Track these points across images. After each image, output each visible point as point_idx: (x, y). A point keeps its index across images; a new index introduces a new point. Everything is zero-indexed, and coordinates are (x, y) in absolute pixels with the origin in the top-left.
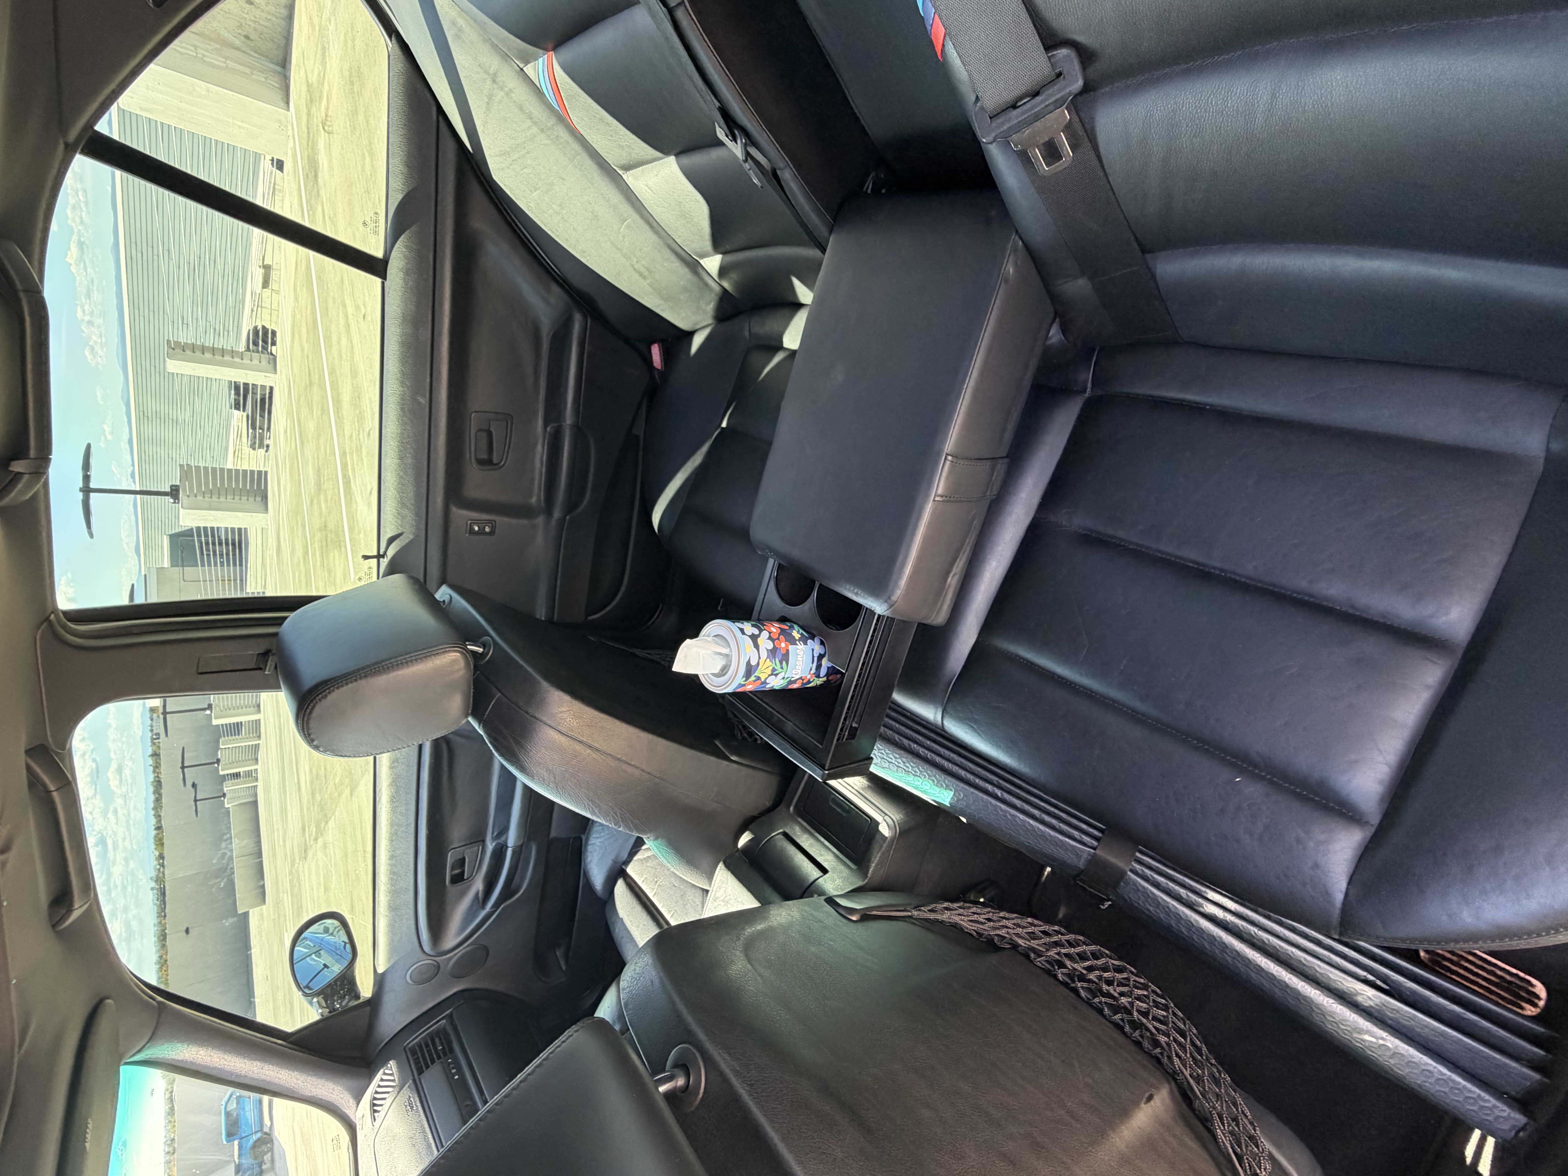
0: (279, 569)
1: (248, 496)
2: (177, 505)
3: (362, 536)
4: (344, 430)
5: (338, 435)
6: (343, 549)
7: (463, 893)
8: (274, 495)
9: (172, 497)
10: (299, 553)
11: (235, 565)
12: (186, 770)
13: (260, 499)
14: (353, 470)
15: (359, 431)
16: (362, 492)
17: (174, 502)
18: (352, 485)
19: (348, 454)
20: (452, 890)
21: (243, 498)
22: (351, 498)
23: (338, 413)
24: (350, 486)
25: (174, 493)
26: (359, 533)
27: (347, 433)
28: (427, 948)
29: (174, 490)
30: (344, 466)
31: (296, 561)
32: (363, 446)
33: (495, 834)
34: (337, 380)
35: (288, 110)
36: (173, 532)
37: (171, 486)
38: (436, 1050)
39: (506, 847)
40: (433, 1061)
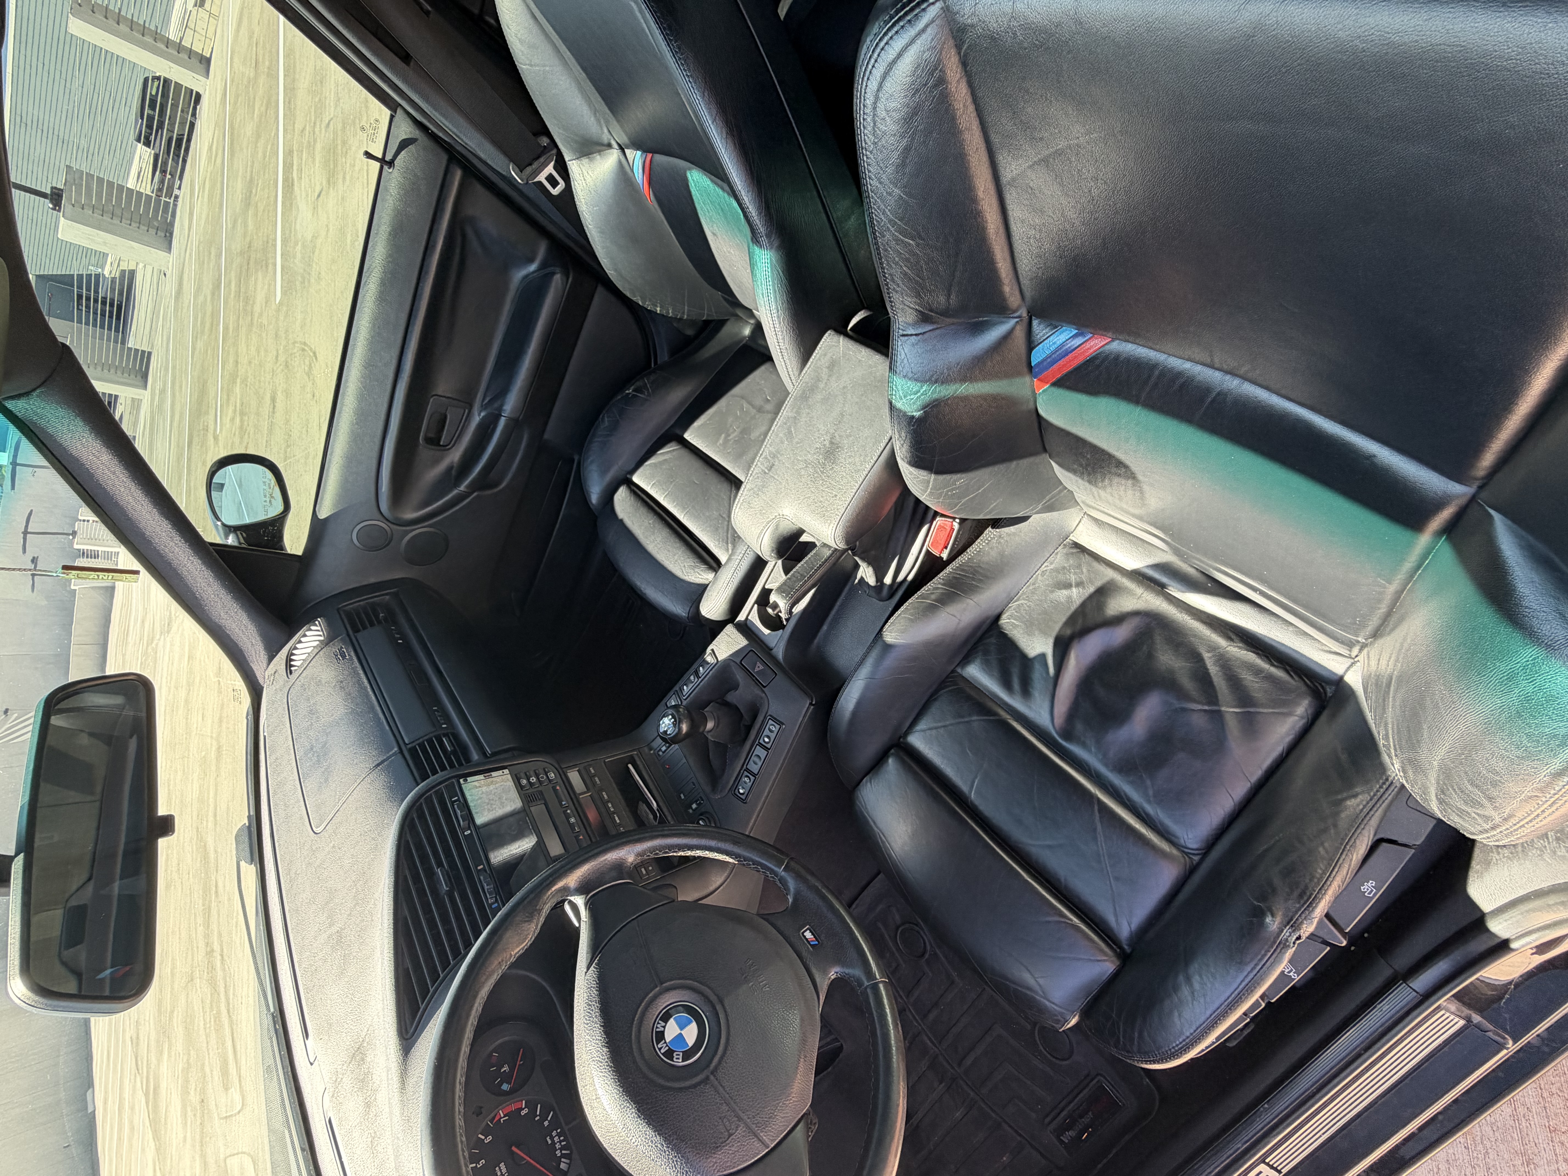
0: (176, 316)
1: (148, 226)
2: (55, 212)
3: (299, 247)
4: (294, 123)
5: (285, 130)
6: (270, 267)
7: (437, 461)
8: (182, 225)
9: (51, 202)
10: (207, 291)
12: (28, 535)
13: (163, 235)
14: (300, 170)
15: (315, 123)
16: (307, 196)
17: (54, 209)
18: (296, 188)
19: (295, 152)
20: (425, 452)
21: (142, 227)
22: (291, 204)
23: (289, 103)
24: (293, 189)
25: (56, 197)
26: (296, 244)
27: (298, 126)
28: (384, 506)
29: (55, 194)
30: (288, 167)
31: (201, 299)
32: (318, 140)
33: (486, 401)
34: (295, 63)
37: (52, 188)
38: (377, 617)
39: (498, 416)
40: (372, 625)
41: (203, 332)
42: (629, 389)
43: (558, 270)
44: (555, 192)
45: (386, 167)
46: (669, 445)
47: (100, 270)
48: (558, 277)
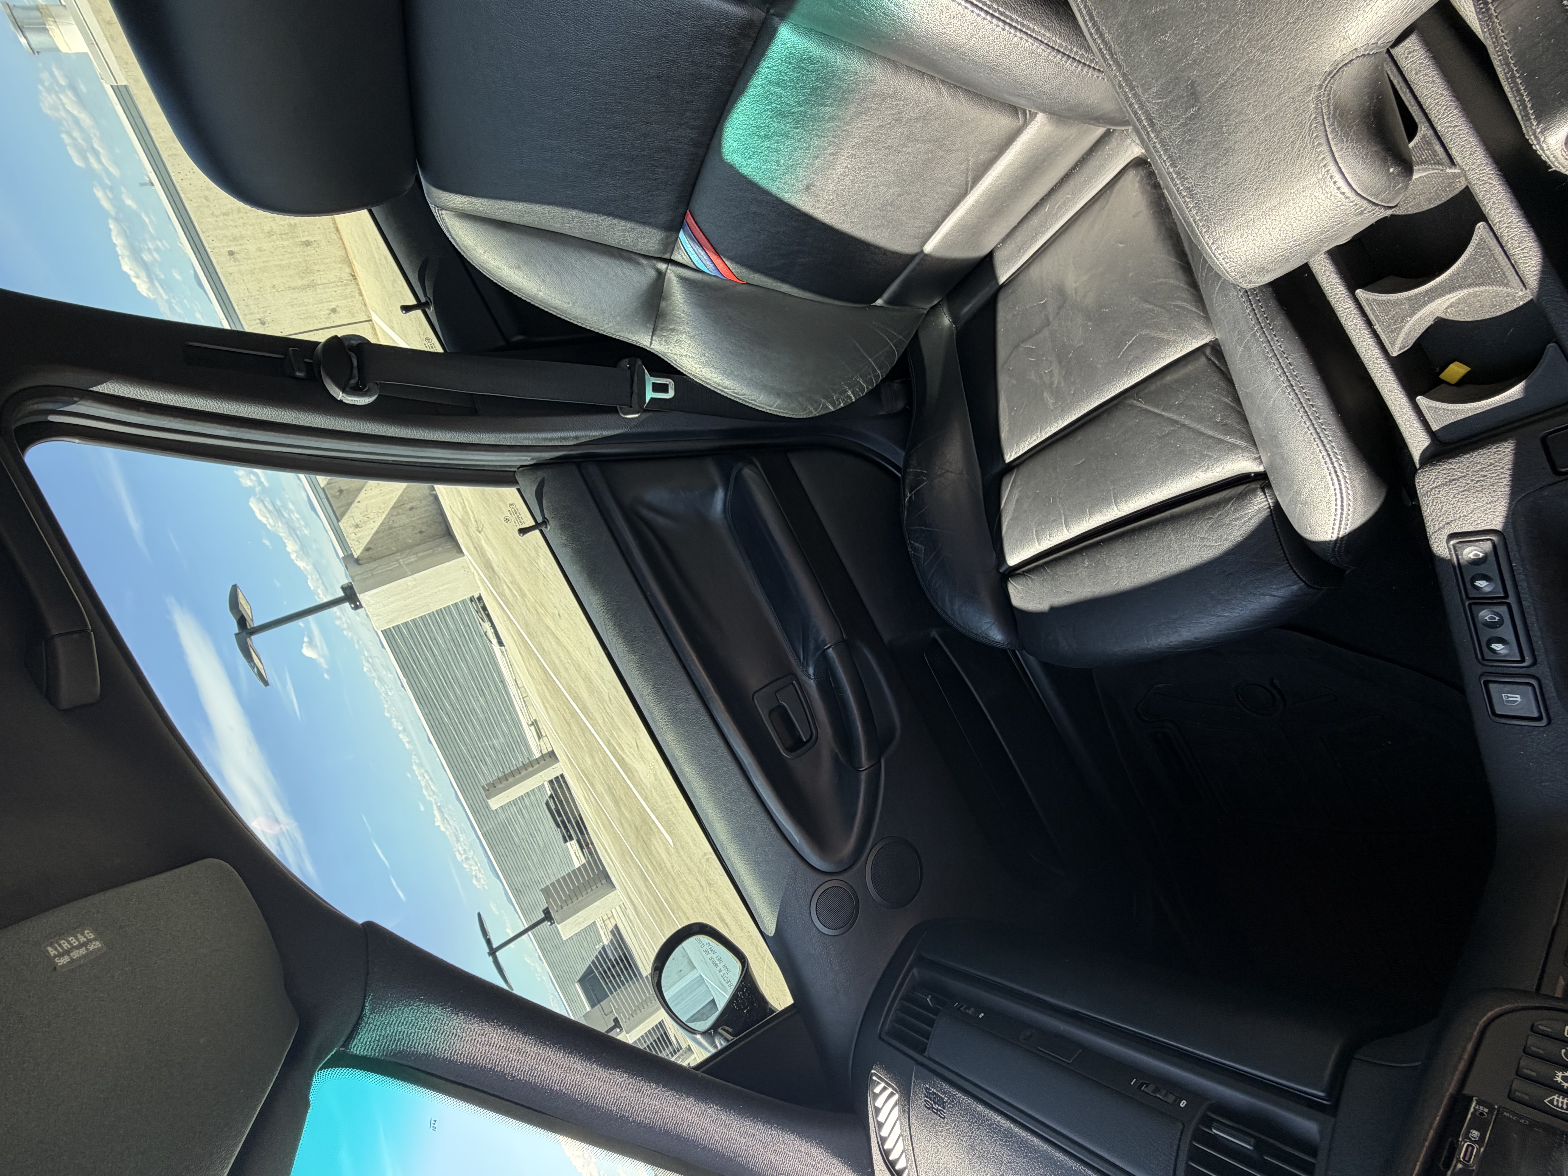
1: (596, 884)
2: (554, 926)
7: (817, 762)
8: (608, 864)
9: (547, 920)
11: (631, 979)
13: (605, 880)
17: (552, 924)
21: (593, 888)
25: (548, 916)
28: (814, 859)
29: (546, 913)
30: (615, 753)
33: (801, 654)
35: (464, 555)
36: (580, 977)
37: (544, 911)
38: (927, 1007)
39: (824, 655)
40: (931, 1023)
41: (661, 921)
42: (905, 496)
43: (740, 465)
44: (671, 394)
45: (543, 529)
46: (1003, 487)
47: (601, 944)
48: (747, 472)
